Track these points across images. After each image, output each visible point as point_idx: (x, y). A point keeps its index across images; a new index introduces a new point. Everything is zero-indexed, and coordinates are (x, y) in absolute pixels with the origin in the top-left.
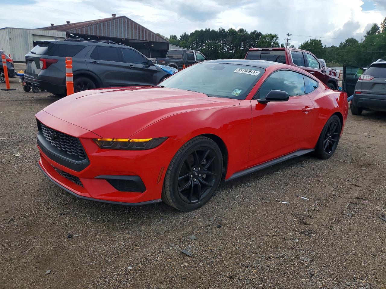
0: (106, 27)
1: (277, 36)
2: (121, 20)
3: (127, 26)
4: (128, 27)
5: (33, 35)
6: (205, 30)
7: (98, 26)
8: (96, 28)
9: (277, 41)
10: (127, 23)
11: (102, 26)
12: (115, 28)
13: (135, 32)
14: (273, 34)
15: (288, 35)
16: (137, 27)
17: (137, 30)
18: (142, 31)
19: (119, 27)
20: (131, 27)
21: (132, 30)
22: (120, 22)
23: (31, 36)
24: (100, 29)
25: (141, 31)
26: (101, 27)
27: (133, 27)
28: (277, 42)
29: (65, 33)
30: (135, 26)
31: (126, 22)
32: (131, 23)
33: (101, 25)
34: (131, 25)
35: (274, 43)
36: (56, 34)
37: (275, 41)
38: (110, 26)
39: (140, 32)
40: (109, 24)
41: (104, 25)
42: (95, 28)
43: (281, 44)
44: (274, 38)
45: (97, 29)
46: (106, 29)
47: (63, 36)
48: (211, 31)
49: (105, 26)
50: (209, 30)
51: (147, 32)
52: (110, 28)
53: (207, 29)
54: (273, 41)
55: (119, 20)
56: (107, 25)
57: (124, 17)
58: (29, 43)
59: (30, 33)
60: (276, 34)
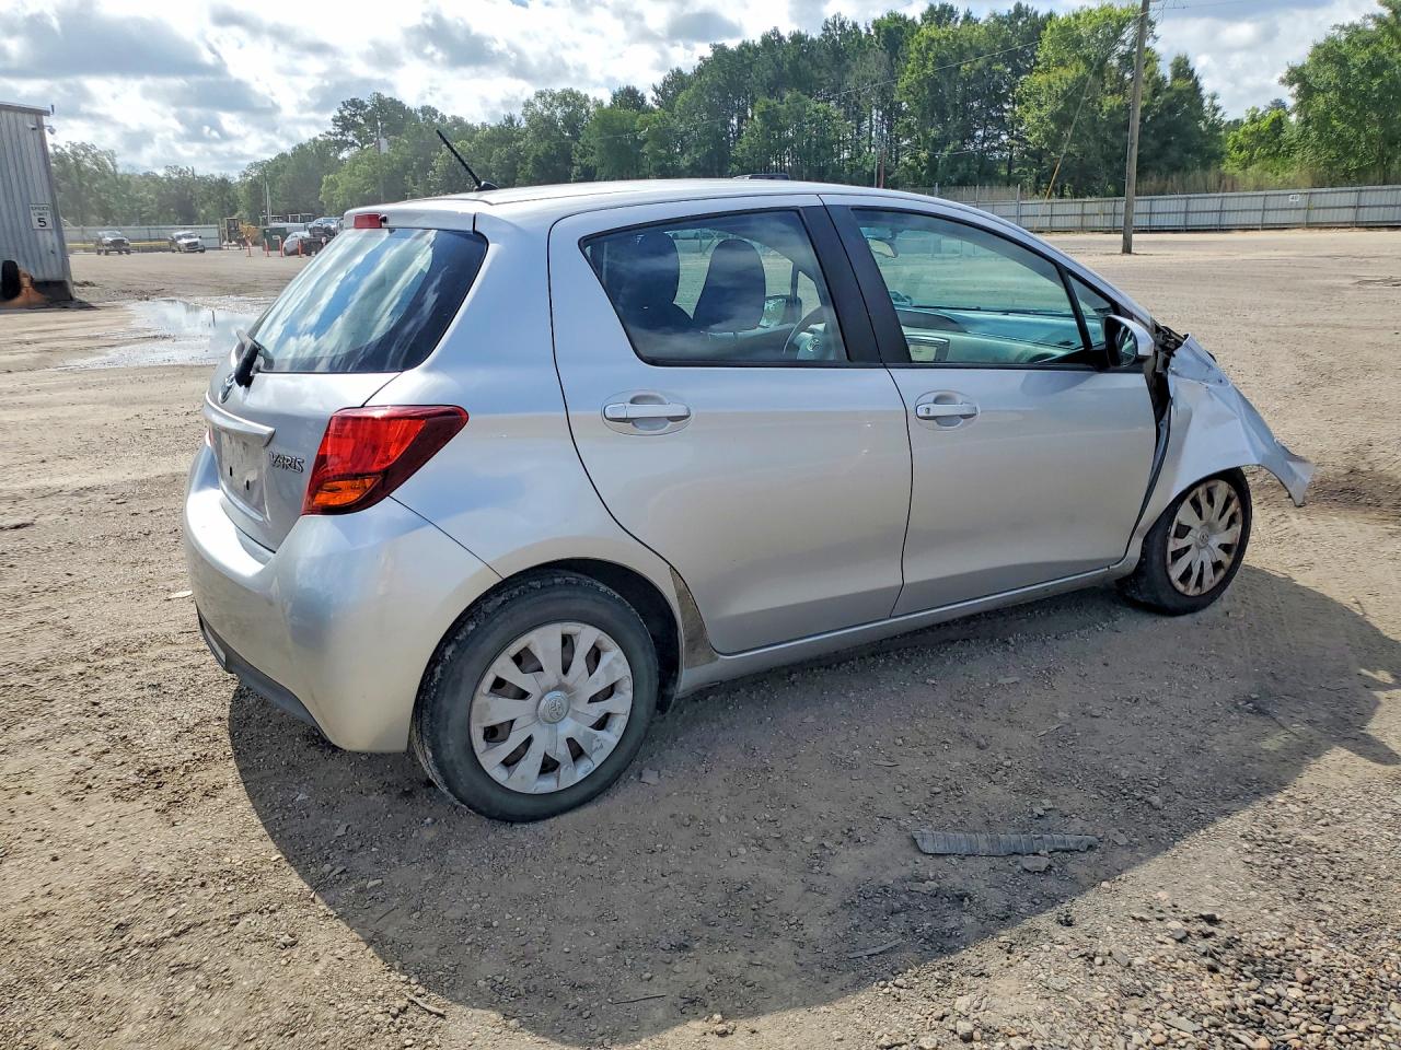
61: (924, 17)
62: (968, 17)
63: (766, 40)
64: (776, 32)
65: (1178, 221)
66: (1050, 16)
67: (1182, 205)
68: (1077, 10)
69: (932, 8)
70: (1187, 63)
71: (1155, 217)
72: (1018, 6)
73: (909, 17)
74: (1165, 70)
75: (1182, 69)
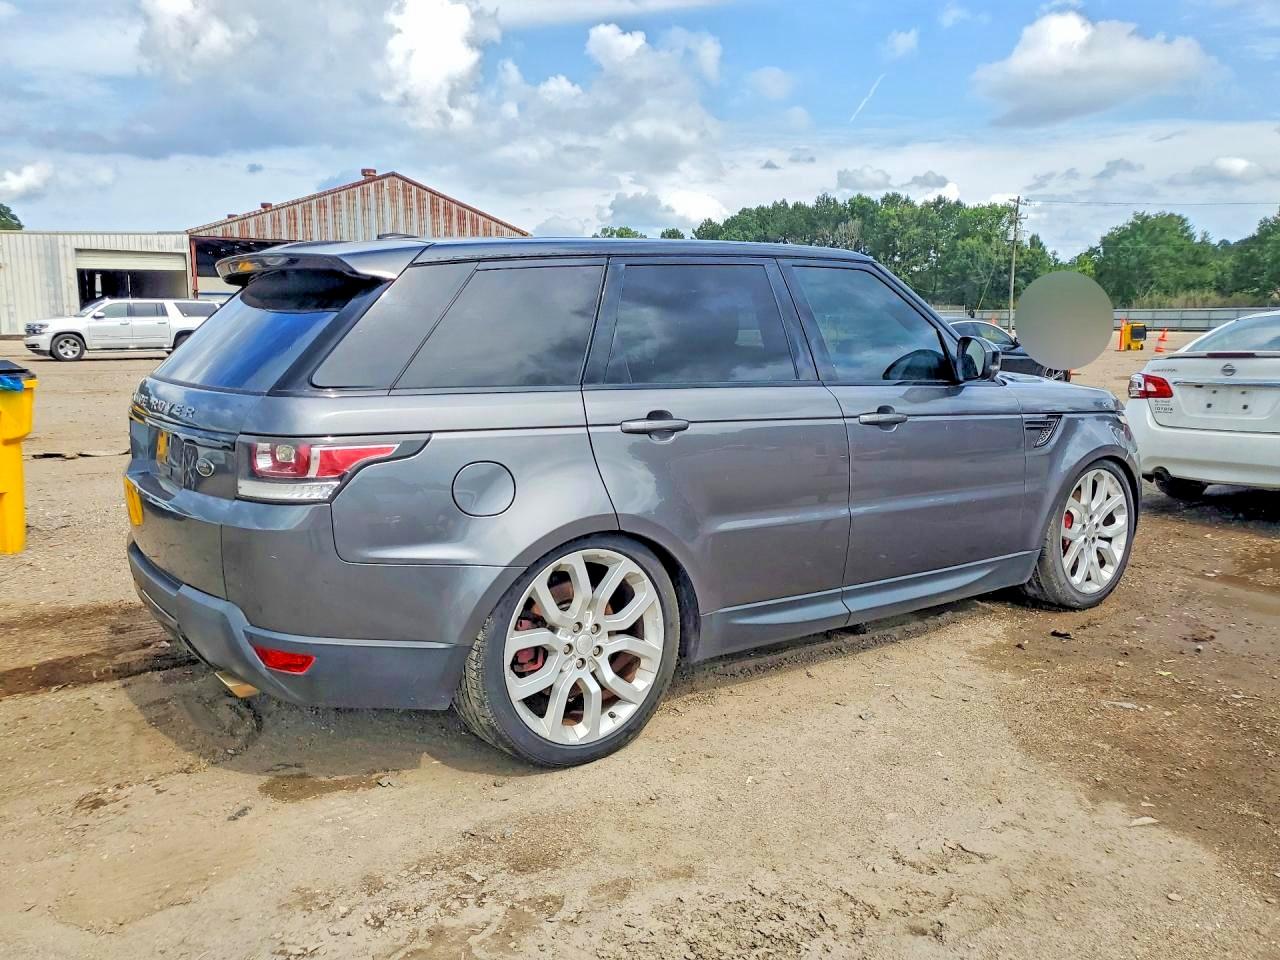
0: (329, 210)
2: (382, 185)
3: (406, 204)
4: (408, 209)
5: (79, 251)
6: (770, 206)
7: (298, 208)
8: (292, 217)
10: (405, 196)
11: (314, 209)
12: (359, 213)
13: (433, 224)
16: (442, 205)
17: (441, 217)
18: (459, 218)
19: (373, 207)
20: (419, 208)
21: (422, 218)
22: (377, 192)
23: (70, 252)
24: (307, 220)
25: (455, 218)
26: (310, 211)
27: (424, 207)
29: (186, 238)
30: (432, 204)
31: (401, 193)
32: (418, 194)
33: (310, 206)
34: (419, 200)
36: (156, 243)
38: (344, 206)
39: (450, 220)
40: (340, 203)
41: (322, 206)
42: (289, 217)
45: (295, 219)
46: (330, 217)
47: (176, 247)
48: (790, 206)
49: (325, 207)
50: (786, 204)
51: (477, 220)
52: (344, 213)
53: (779, 202)
55: (376, 186)
56: (334, 203)
57: (393, 175)
58: (63, 275)
59: (68, 244)
61: (883, 200)
62: (907, 200)
63: (776, 207)
64: (784, 202)
66: (958, 203)
68: (976, 206)
69: (887, 195)
70: (1038, 238)
72: (940, 198)
73: (874, 199)
74: (1026, 241)
75: (1035, 241)
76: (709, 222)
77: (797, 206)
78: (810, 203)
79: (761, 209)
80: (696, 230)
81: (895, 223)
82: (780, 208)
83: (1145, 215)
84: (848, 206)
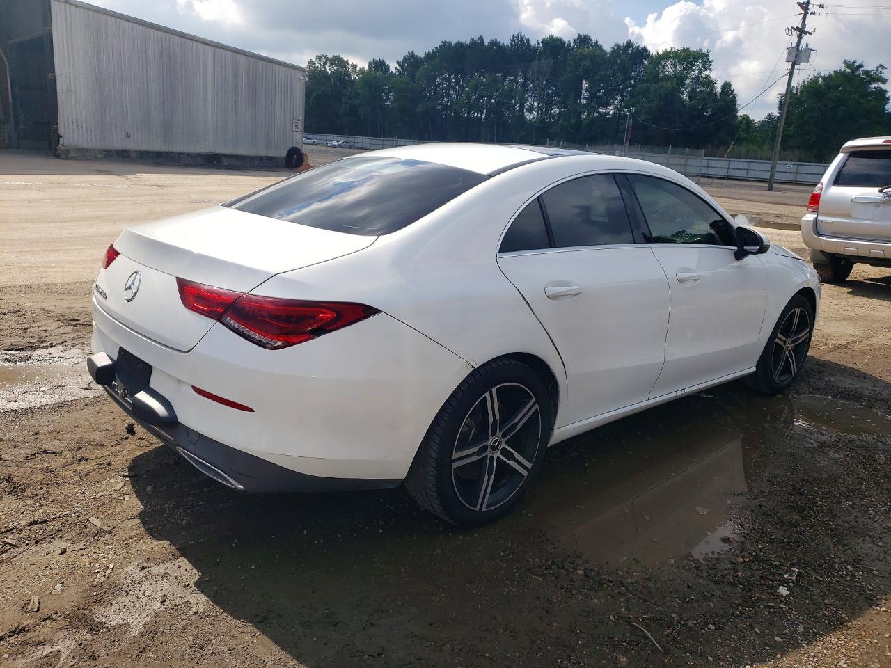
1: (707, 55)
6: (468, 42)
9: (707, 73)
14: (694, 48)
15: (805, 7)
28: (707, 77)
35: (697, 80)
37: (700, 72)
43: (722, 84)
44: (698, 64)
48: (486, 44)
50: (481, 39)
53: (476, 38)
54: (693, 74)
60: (704, 51)
61: (575, 41)
63: (473, 43)
65: (723, 173)
66: (646, 49)
67: (725, 164)
69: (580, 36)
70: (730, 86)
71: (710, 169)
72: (629, 42)
73: (566, 40)
74: (718, 89)
75: (727, 87)
76: (412, 55)
77: (494, 43)
78: (506, 41)
79: (460, 44)
80: (400, 60)
81: (588, 63)
82: (477, 45)
83: (856, 64)
84: (541, 45)
